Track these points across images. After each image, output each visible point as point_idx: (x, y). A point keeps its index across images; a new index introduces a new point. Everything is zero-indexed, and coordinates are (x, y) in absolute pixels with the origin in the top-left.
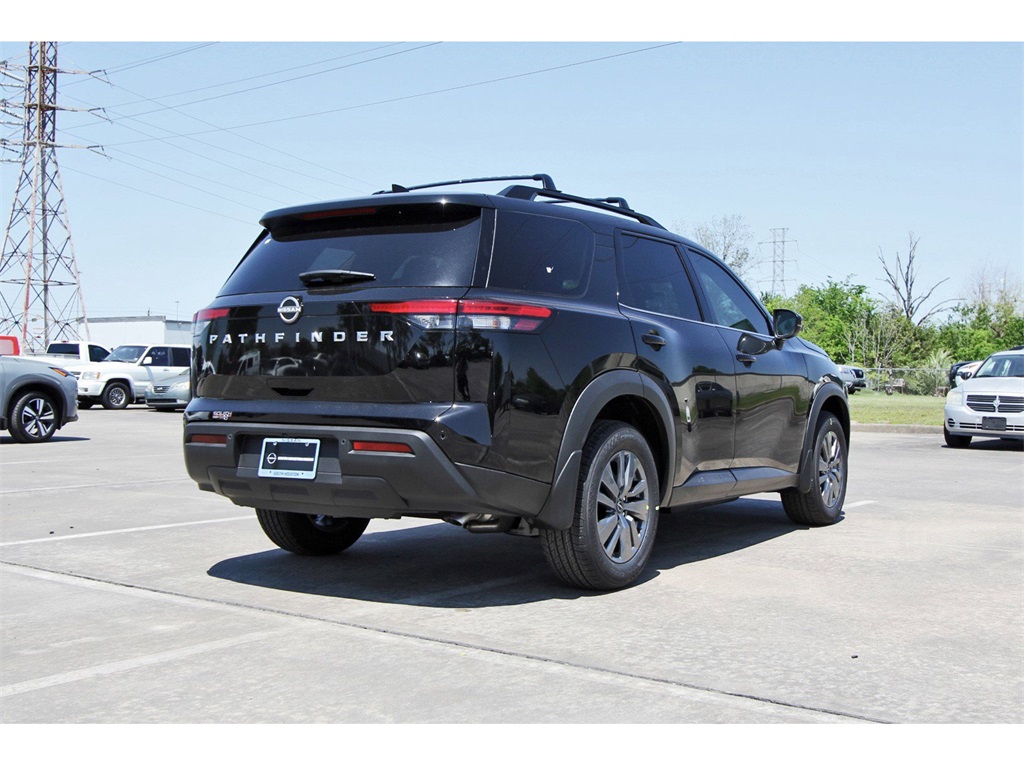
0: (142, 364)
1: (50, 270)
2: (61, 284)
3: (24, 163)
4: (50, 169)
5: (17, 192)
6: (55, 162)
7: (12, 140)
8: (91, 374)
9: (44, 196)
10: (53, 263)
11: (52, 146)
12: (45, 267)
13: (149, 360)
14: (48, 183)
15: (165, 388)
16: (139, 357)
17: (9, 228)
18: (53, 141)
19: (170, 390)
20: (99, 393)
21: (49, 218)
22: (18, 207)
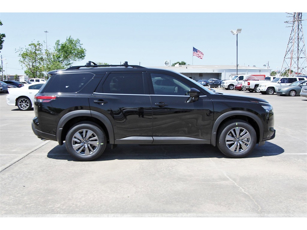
0: (278, 83)
1: (299, 54)
2: (302, 58)
3: (293, 27)
4: (300, 27)
5: (291, 34)
6: (301, 25)
7: (290, 21)
8: (264, 86)
9: (298, 34)
10: (300, 52)
11: (301, 21)
12: (298, 53)
13: (280, 82)
14: (299, 31)
15: (280, 89)
16: (278, 81)
17: (288, 44)
18: (301, 19)
19: (281, 90)
20: (265, 90)
21: (299, 40)
22: (291, 39)
